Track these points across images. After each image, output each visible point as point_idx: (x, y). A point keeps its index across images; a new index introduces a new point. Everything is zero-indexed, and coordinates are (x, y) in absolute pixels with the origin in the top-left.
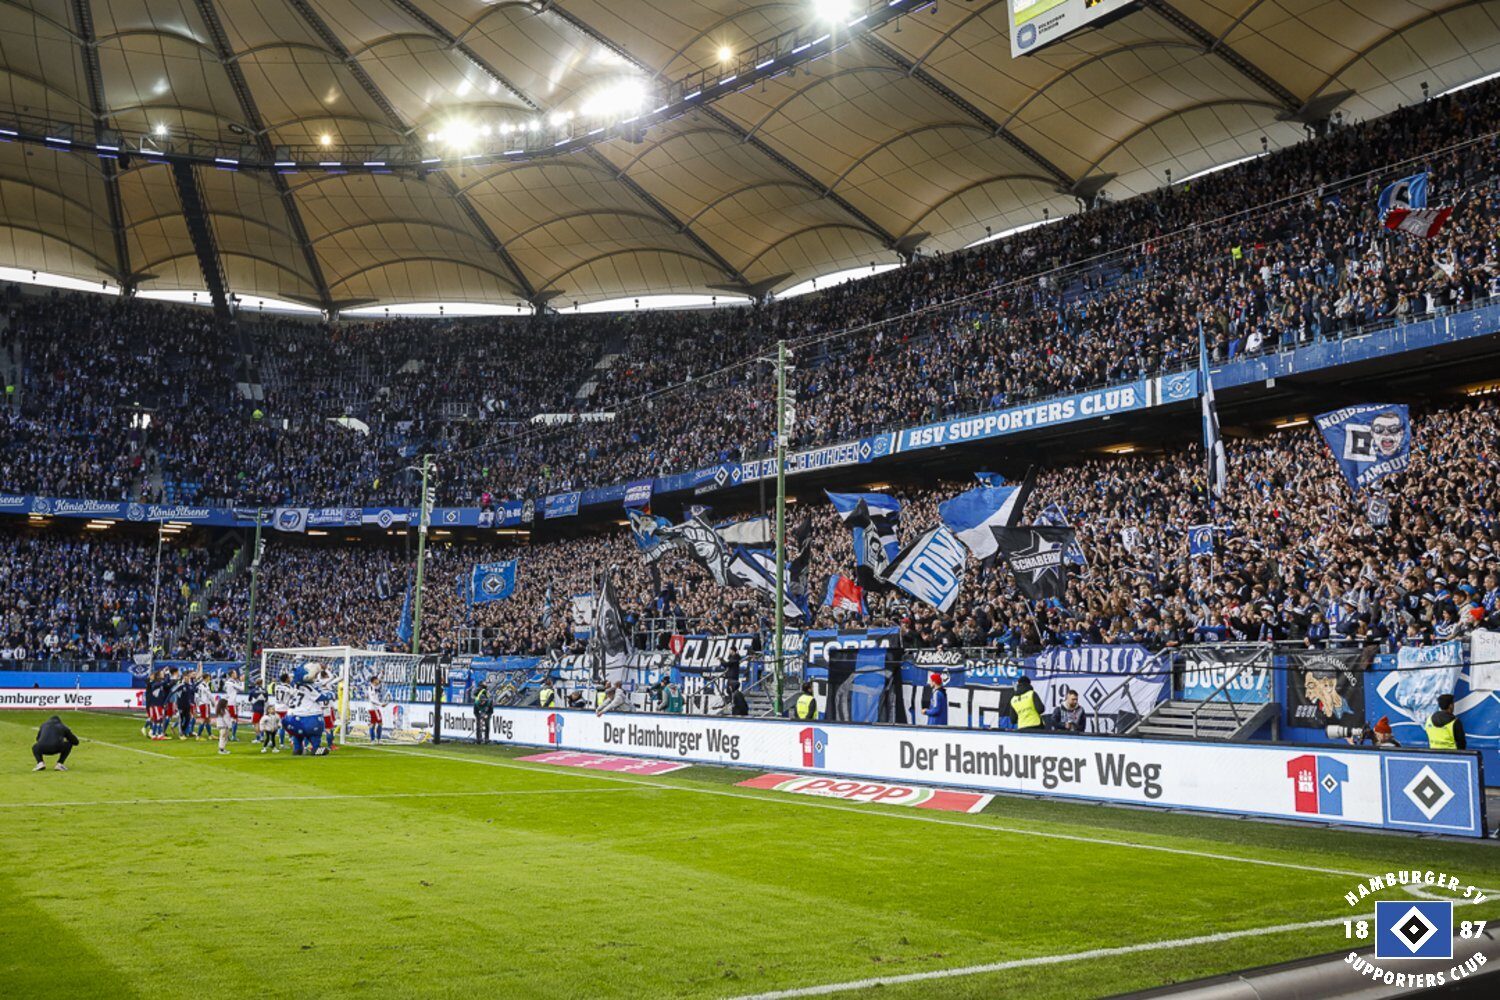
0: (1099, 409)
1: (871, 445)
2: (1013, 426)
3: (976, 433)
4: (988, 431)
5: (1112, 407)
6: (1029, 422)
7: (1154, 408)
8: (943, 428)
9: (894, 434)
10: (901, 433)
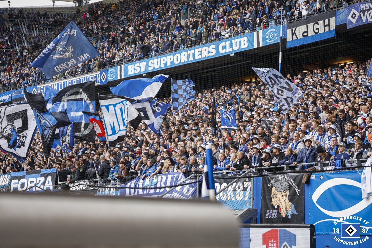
0: (229, 50)
1: (107, 74)
2: (182, 61)
3: (162, 66)
4: (169, 64)
5: (236, 48)
6: (191, 59)
7: (258, 48)
8: (145, 63)
9: (119, 67)
10: (123, 66)
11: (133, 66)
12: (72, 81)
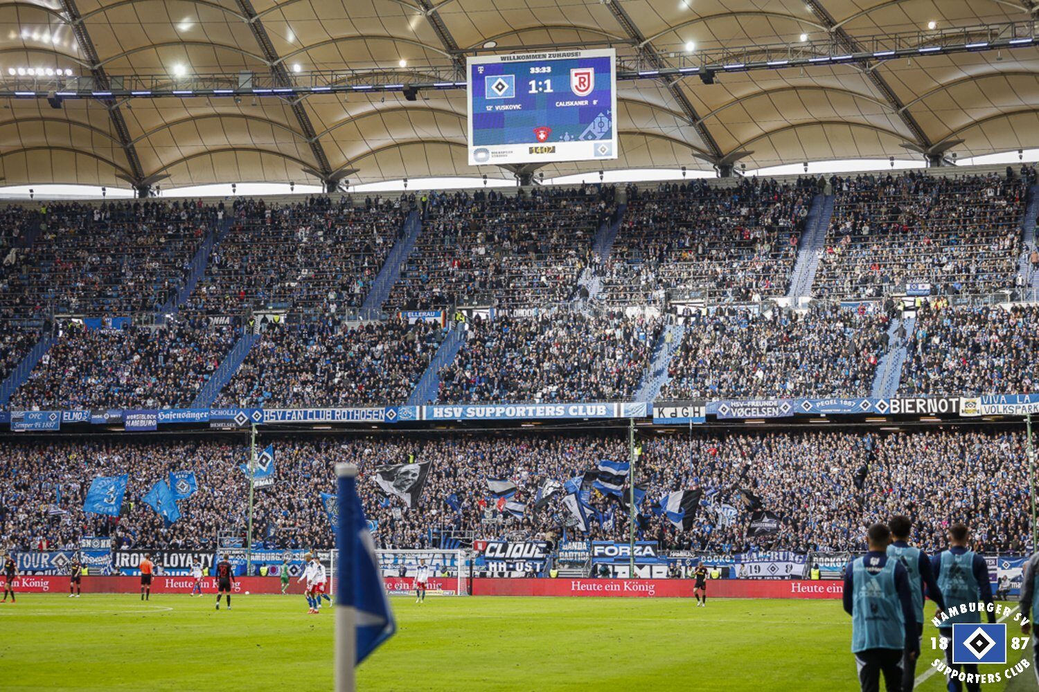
0: (581, 414)
3: (487, 415)
5: (591, 414)
6: (530, 414)
7: (618, 418)
8: (461, 409)
9: (418, 408)
10: (424, 408)
11: (441, 409)
12: (333, 412)
